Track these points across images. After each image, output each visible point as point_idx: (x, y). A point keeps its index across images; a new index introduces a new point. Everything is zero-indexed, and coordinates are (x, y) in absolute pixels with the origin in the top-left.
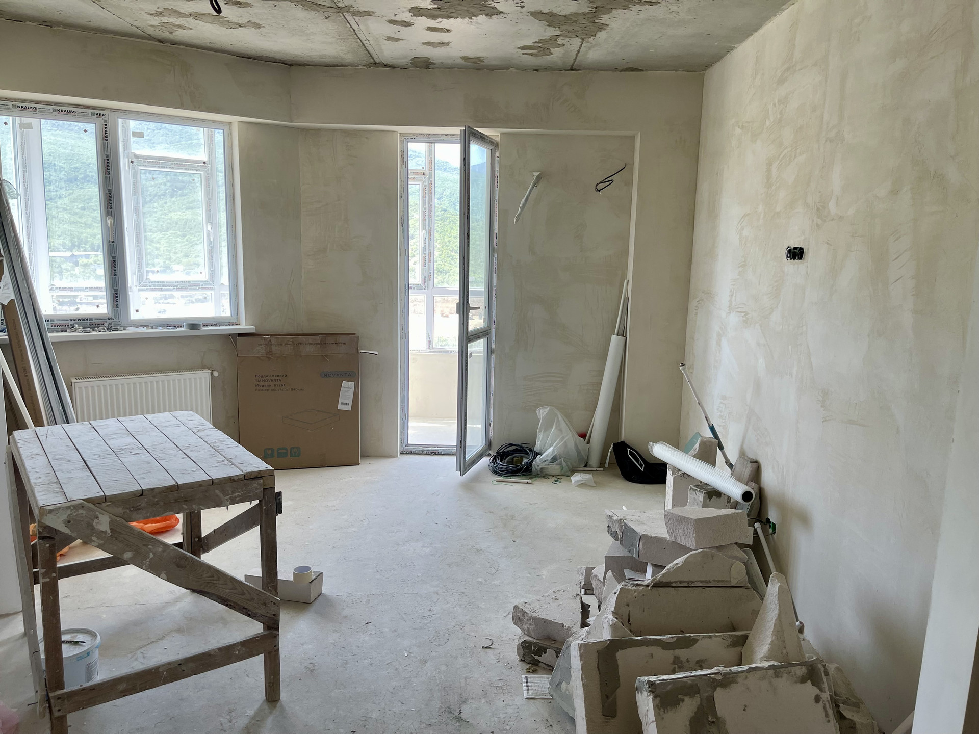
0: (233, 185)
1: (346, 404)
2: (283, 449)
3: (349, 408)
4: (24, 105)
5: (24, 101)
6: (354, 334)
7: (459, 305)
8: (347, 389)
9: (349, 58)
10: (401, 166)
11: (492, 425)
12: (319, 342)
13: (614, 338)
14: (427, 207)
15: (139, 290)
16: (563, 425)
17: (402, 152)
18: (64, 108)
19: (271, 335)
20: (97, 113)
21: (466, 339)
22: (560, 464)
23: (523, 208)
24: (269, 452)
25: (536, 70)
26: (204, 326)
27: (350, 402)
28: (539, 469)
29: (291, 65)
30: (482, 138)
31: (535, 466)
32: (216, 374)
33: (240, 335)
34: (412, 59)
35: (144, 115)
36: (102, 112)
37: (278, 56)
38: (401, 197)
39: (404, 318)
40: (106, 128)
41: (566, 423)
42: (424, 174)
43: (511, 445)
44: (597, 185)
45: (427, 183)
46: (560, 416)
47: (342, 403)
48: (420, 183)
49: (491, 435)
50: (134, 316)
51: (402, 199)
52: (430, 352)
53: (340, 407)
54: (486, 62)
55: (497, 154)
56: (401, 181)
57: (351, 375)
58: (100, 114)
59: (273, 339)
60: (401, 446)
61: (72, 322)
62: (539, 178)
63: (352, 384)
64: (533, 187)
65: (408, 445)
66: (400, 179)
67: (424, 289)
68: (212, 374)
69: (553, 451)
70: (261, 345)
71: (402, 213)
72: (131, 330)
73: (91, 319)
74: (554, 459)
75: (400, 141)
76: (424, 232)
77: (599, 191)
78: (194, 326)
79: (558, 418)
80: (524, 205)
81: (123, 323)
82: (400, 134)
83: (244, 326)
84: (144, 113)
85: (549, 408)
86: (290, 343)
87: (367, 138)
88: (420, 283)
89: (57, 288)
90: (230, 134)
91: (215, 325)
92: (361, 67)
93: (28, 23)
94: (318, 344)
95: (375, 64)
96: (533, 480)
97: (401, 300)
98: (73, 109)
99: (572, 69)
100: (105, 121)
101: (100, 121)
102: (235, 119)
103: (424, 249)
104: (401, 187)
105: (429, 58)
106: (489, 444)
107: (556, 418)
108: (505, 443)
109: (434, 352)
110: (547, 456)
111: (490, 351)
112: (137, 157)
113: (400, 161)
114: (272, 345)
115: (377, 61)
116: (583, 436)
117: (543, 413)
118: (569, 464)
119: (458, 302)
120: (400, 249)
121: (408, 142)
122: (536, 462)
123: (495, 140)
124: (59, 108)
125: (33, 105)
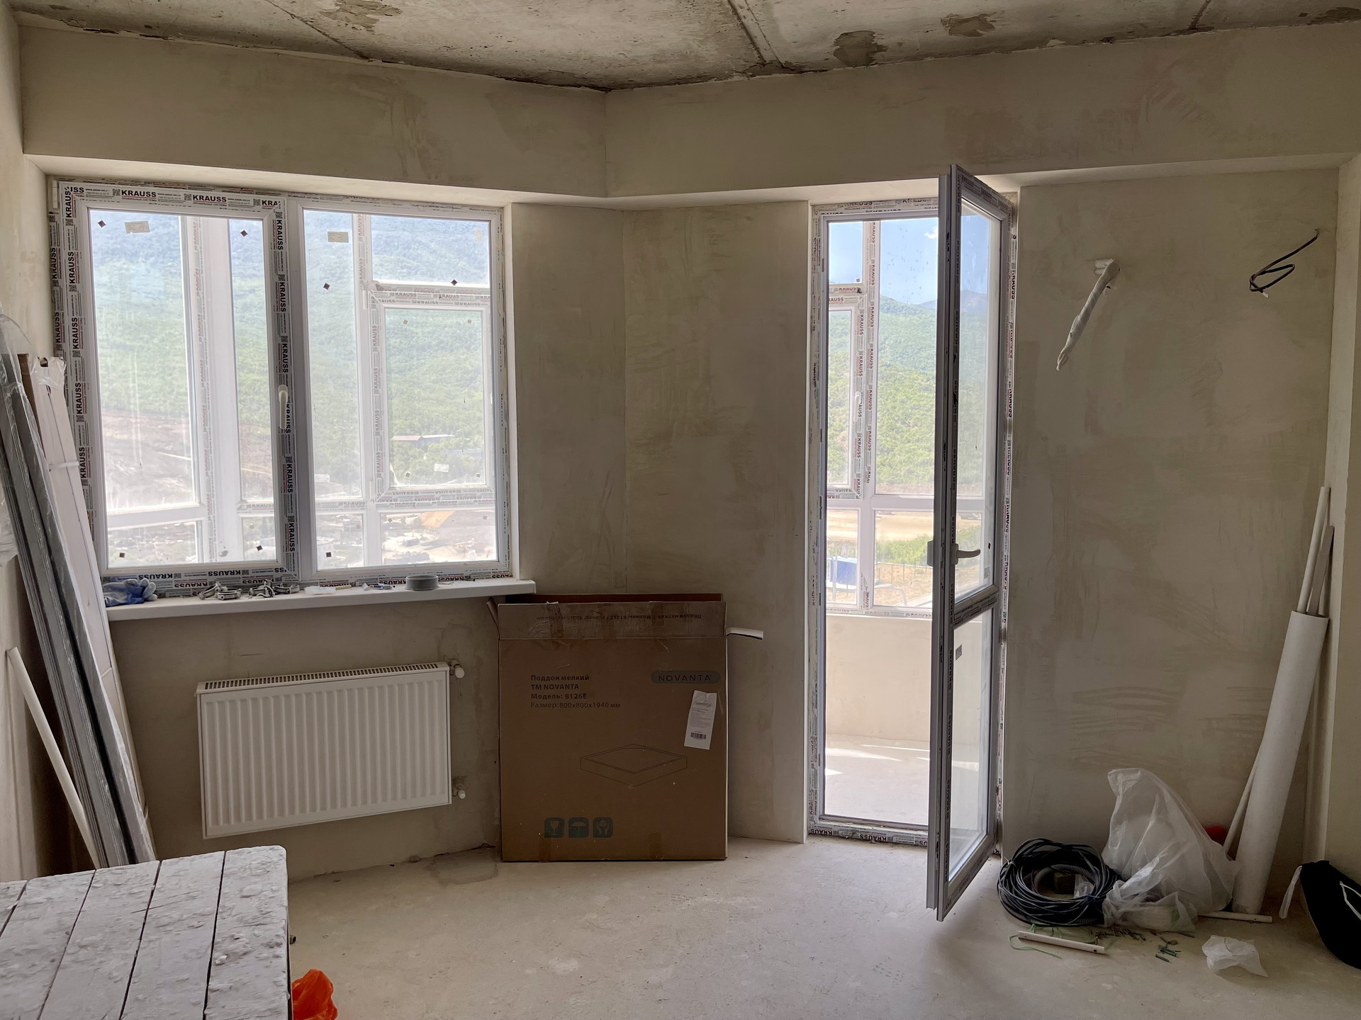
0: (504, 321)
1: (701, 736)
2: (581, 819)
3: (705, 744)
4: (134, 189)
5: (135, 182)
6: (717, 597)
7: (933, 546)
8: (703, 706)
9: (710, 54)
10: (814, 268)
11: (1001, 791)
12: (649, 613)
13: (1297, 622)
14: (864, 349)
16: (1175, 814)
17: (817, 242)
18: (205, 194)
19: (562, 599)
20: (263, 199)
21: (951, 621)
22: (1172, 905)
23: (1076, 336)
24: (555, 825)
26: (441, 580)
27: (708, 731)
28: (1118, 913)
29: (606, 89)
30: (986, 197)
31: (1109, 908)
32: (460, 673)
33: (511, 599)
34: (837, 42)
35: (348, 201)
36: (273, 199)
37: (579, 69)
38: (813, 329)
39: (816, 564)
40: (280, 227)
41: (1182, 810)
42: (859, 291)
43: (1046, 842)
44: (1253, 277)
45: (865, 308)
46: (1168, 797)
47: (692, 735)
48: (853, 308)
49: (1000, 813)
50: (323, 564)
51: (815, 333)
52: (867, 613)
53: (690, 742)
54: (1000, 29)
55: (1014, 231)
56: (813, 298)
57: (711, 680)
58: (270, 203)
59: (565, 608)
60: (811, 819)
61: (213, 578)
62: (1113, 271)
63: (712, 697)
64: (1101, 290)
65: (823, 817)
66: (813, 293)
67: (857, 497)
68: (452, 673)
69: (1153, 875)
70: (542, 618)
71: (815, 360)
72: (311, 592)
73: (246, 572)
74: (1154, 895)
75: (813, 219)
76: (858, 395)
77: (1261, 290)
78: (423, 582)
79: (1162, 798)
80: (1080, 329)
81: (303, 576)
82: (813, 206)
83: (518, 581)
84: (347, 197)
85: (1139, 773)
86: (595, 614)
87: (749, 218)
88: (848, 487)
90: (501, 228)
91: (468, 578)
92: (736, 78)
93: (123, 33)
94: (649, 617)
95: (764, 67)
96: (1106, 941)
97: (810, 529)
98: (221, 195)
99: (1193, 28)
100: (279, 215)
101: (270, 214)
102: (504, 197)
103: (857, 426)
104: (813, 309)
105: (872, 33)
106: (995, 832)
107: (1157, 796)
108: (1034, 837)
109: (875, 614)
110: (1140, 883)
111: (997, 636)
113: (813, 260)
114: (562, 618)
115: (768, 56)
116: (1217, 833)
117: (1124, 784)
118: (1192, 906)
120: (810, 430)
121: (828, 222)
122: (1111, 898)
123: (1009, 203)
124: (198, 193)
125: (151, 189)
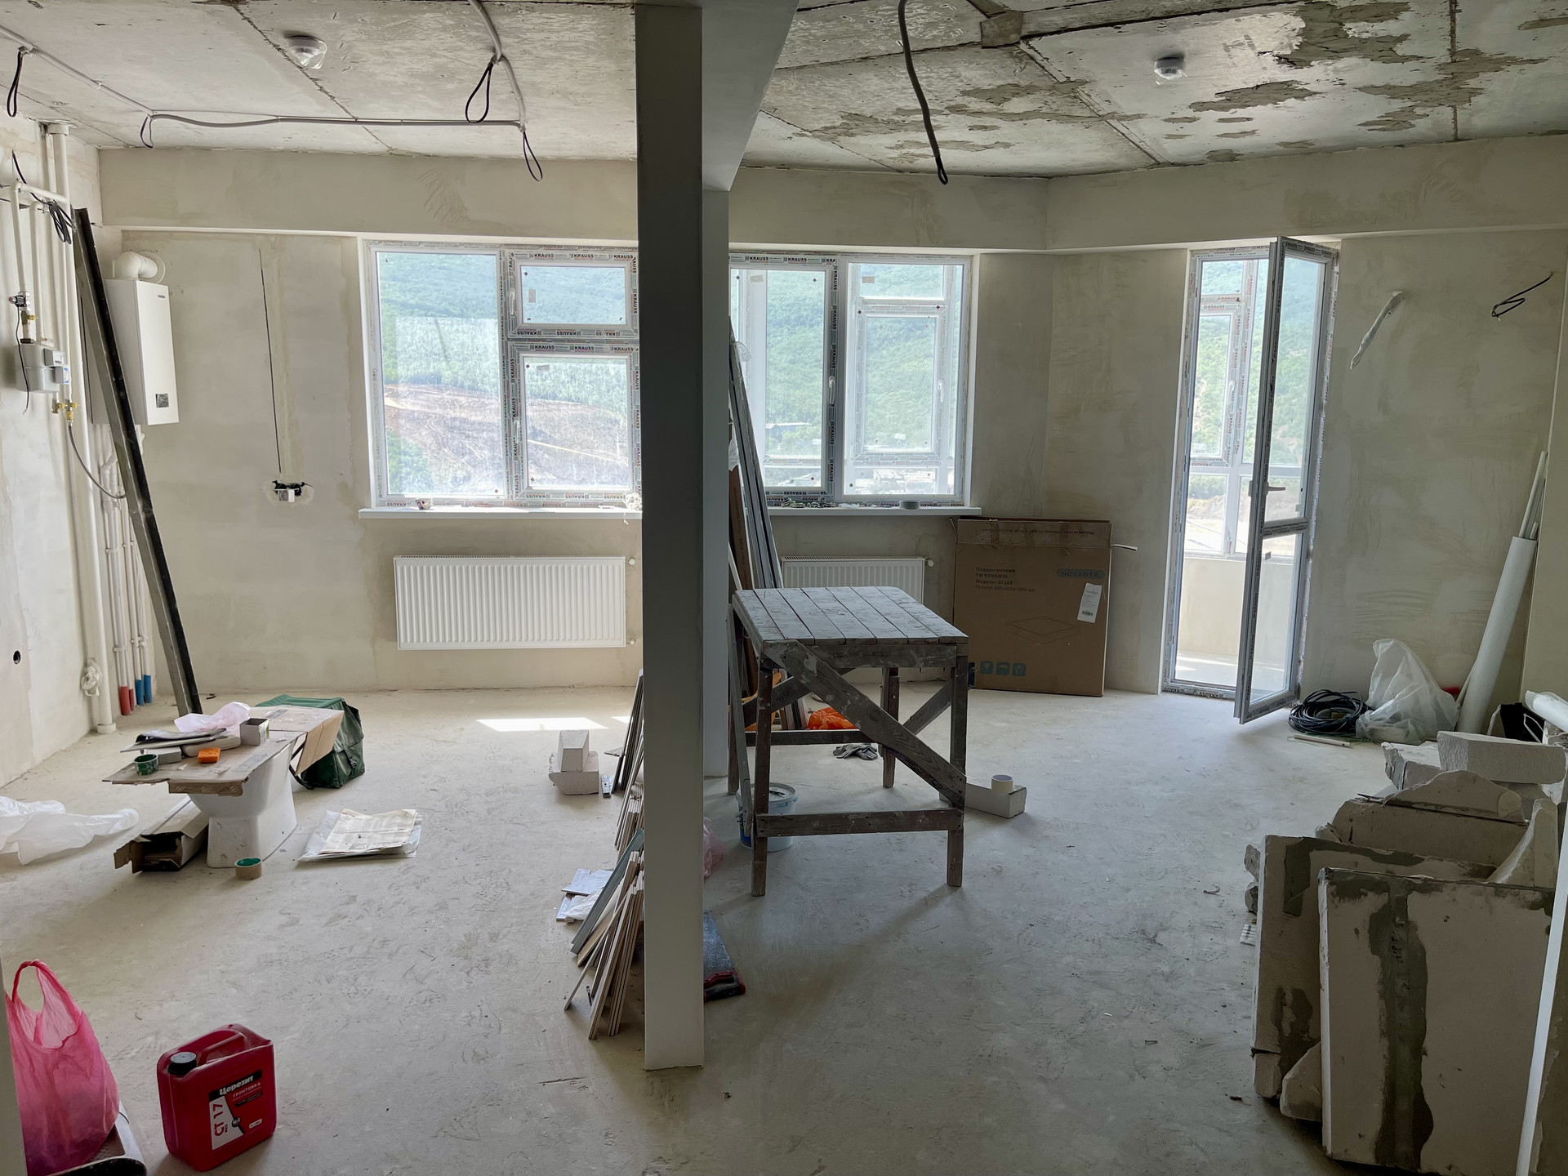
0: (969, 332)
1: (1089, 614)
2: (1005, 663)
3: (1092, 619)
4: (757, 256)
5: (758, 252)
6: (1107, 522)
7: (1252, 484)
8: (1091, 596)
9: (1122, 162)
10: (1190, 294)
11: (1302, 664)
12: (1058, 529)
13: (1516, 543)
14: (1239, 347)
15: (855, 464)
16: (1415, 669)
17: (1192, 276)
18: (795, 256)
19: (999, 519)
20: (828, 259)
21: (1261, 532)
22: (1404, 727)
23: (1365, 346)
24: (987, 666)
25: (1400, 146)
26: (922, 505)
27: (1095, 611)
28: (1367, 730)
29: (1049, 178)
30: (1308, 250)
31: (1360, 725)
32: (931, 563)
33: (963, 517)
34: (1207, 154)
35: (876, 256)
36: (832, 257)
37: (1033, 171)
38: (1186, 337)
39: (1180, 503)
40: (836, 276)
41: (1420, 666)
42: (1238, 300)
43: (1329, 693)
44: (1496, 307)
45: (1242, 313)
46: (1410, 657)
47: (1083, 612)
48: (1232, 314)
49: (1300, 678)
50: (847, 491)
51: (1188, 340)
52: (1229, 558)
53: (1081, 617)
54: (1317, 145)
55: (1336, 269)
56: (1188, 315)
57: (1098, 577)
58: (831, 260)
59: (1002, 525)
60: (1164, 680)
61: (786, 496)
62: (1395, 302)
63: (1099, 588)
64: (1384, 315)
65: (1174, 680)
66: (1188, 312)
67: (1227, 466)
68: (926, 564)
69: (1394, 705)
70: (986, 530)
71: (1187, 359)
72: (844, 506)
73: (805, 493)
74: (1395, 718)
75: (1191, 260)
76: (1232, 383)
77: (1497, 316)
78: (910, 504)
79: (1407, 659)
80: (1368, 341)
81: (837, 498)
82: (1192, 251)
83: (968, 506)
84: (876, 254)
85: (1392, 643)
86: (1022, 529)
87: (1144, 261)
88: (1220, 457)
89: (770, 460)
90: (971, 270)
91: (935, 505)
92: (1139, 170)
94: (1058, 532)
95: (1158, 164)
96: (1353, 744)
97: (1176, 477)
98: (804, 257)
99: (1457, 140)
100: (836, 268)
101: (830, 269)
102: (977, 252)
103: (1230, 408)
104: (1187, 323)
105: (1231, 150)
106: (1296, 690)
107: (1404, 658)
108: (1320, 689)
109: (1236, 559)
110: (1384, 712)
111: (1305, 554)
112: (865, 302)
113: (1189, 288)
114: (999, 531)
115: (1161, 161)
116: (1455, 692)
117: (1382, 649)
118: (1420, 728)
119: (1251, 479)
120: (1180, 408)
121: (1202, 261)
122: (1363, 719)
123: (1334, 250)
124: (791, 256)
125: (765, 255)
